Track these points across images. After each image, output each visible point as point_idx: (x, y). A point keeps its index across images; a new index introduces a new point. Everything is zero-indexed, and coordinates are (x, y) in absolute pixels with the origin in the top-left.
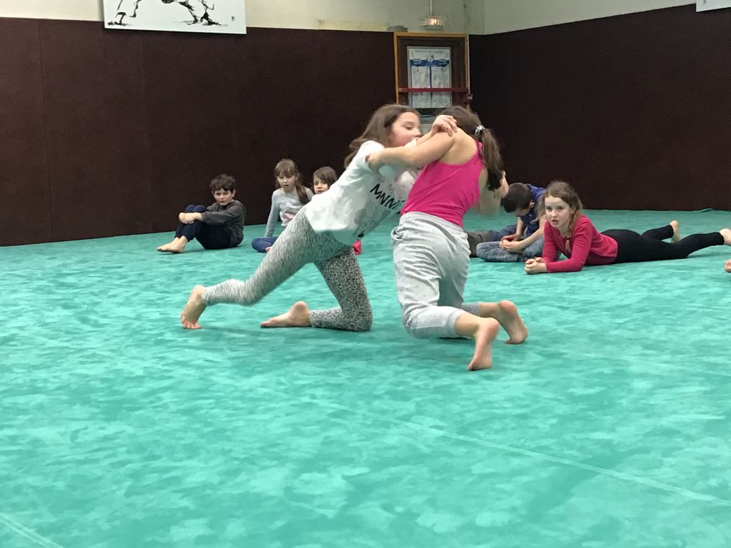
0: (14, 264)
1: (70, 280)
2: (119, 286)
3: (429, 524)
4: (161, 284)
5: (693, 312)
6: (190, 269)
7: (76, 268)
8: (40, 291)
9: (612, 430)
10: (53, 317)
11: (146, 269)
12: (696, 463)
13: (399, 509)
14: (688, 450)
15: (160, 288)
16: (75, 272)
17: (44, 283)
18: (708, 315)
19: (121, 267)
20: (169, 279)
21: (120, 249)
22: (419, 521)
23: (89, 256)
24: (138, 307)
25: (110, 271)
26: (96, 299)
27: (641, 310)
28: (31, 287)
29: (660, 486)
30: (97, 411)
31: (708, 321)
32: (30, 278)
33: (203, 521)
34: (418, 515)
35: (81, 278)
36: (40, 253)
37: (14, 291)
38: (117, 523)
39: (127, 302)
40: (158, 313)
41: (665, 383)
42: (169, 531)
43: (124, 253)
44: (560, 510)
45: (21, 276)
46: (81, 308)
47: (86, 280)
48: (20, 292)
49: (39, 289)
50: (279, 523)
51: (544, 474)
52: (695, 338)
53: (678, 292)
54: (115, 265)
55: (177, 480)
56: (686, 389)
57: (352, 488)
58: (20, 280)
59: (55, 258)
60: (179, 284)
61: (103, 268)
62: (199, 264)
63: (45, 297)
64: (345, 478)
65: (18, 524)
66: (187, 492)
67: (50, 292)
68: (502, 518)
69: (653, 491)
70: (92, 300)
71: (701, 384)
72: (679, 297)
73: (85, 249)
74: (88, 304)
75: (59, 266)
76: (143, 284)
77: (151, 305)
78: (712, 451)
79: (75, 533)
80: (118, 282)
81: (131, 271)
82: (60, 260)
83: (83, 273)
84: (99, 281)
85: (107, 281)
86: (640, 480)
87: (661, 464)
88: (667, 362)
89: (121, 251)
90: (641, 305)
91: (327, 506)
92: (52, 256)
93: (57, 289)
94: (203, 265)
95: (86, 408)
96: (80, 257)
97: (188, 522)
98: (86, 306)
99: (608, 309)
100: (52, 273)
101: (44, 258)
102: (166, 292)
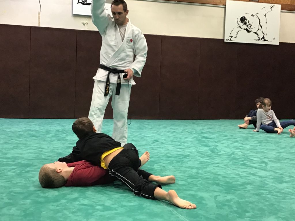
0: (185, 127)
1: (206, 135)
2: (224, 140)
4: (241, 140)
6: (251, 135)
7: (208, 131)
8: (195, 139)
10: (201, 149)
11: (234, 134)
15: (240, 142)
16: (207, 132)
17: (196, 135)
19: (224, 132)
20: (243, 139)
21: (223, 124)
23: (211, 126)
24: (232, 149)
25: (220, 133)
28: (192, 137)
30: (223, 189)
32: (191, 133)
35: (210, 135)
36: (194, 123)
37: (186, 138)
39: (228, 147)
40: (241, 152)
43: (225, 126)
45: (189, 132)
46: (211, 147)
47: (212, 136)
48: (189, 138)
49: (195, 137)
54: (222, 131)
59: (199, 126)
60: (248, 141)
61: (218, 132)
70: (215, 144)
73: (210, 123)
74: (214, 146)
75: (201, 129)
76: (234, 140)
77: (238, 148)
80: (224, 138)
81: (228, 134)
82: (201, 127)
83: (210, 133)
84: (217, 137)
85: (220, 137)
89: (224, 126)
92: (198, 125)
93: (202, 138)
96: (209, 127)
100: (199, 132)
101: (195, 125)
102: (243, 144)
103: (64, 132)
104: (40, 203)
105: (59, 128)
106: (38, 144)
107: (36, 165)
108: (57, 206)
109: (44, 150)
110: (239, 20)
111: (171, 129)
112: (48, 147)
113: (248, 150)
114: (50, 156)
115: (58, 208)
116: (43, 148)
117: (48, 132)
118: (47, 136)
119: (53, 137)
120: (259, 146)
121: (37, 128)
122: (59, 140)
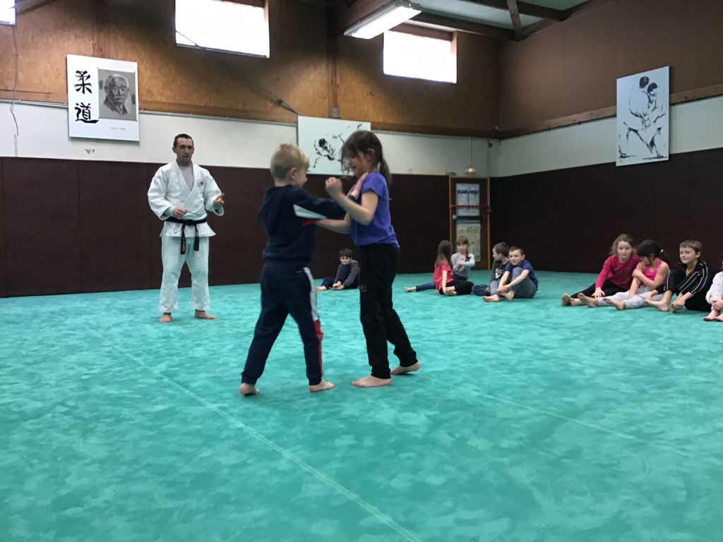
0: (251, 294)
3: (474, 445)
4: (325, 306)
5: (618, 331)
6: (340, 299)
9: (575, 396)
12: (624, 417)
13: (457, 436)
14: (619, 409)
15: (324, 308)
18: (627, 333)
22: (469, 442)
27: (587, 329)
29: (603, 430)
30: (294, 373)
31: (627, 337)
33: (351, 436)
34: (467, 440)
37: (251, 308)
38: (307, 435)
41: (603, 371)
42: (334, 441)
44: (548, 440)
45: (254, 300)
50: (393, 440)
51: (538, 420)
52: (618, 346)
53: (608, 320)
55: (338, 413)
56: (616, 375)
57: (431, 422)
58: (253, 302)
64: (426, 416)
65: (256, 433)
66: (342, 420)
68: (514, 444)
69: (599, 432)
71: (624, 372)
72: (609, 322)
78: (632, 411)
79: (285, 439)
86: (591, 425)
87: (603, 417)
88: (603, 359)
90: (587, 326)
91: (419, 432)
94: (346, 297)
95: (289, 372)
97: (344, 436)
99: (569, 328)
103: (63, 313)
104: (12, 421)
105: (55, 308)
106: (17, 334)
107: (9, 367)
108: (38, 424)
109: (26, 343)
110: (317, 143)
111: (230, 297)
112: (34, 338)
113: (335, 318)
114: (34, 351)
115: (38, 427)
116: (26, 340)
117: (36, 316)
118: (35, 321)
119: (43, 322)
121: (19, 310)
122: (53, 326)
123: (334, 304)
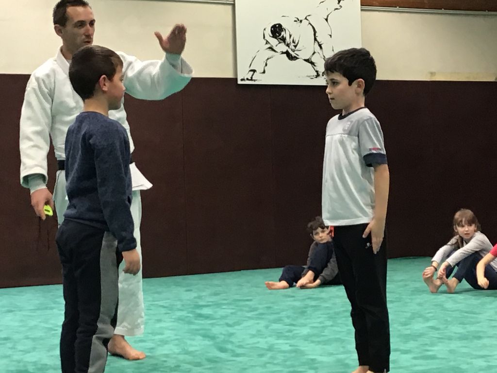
0: (156, 295)
1: (206, 311)
2: (250, 318)
4: (288, 317)
6: (313, 303)
8: (180, 321)
10: (196, 346)
11: (273, 303)
15: (287, 321)
16: (210, 303)
17: (184, 313)
19: (251, 300)
20: (294, 313)
21: (248, 282)
23: (220, 289)
24: (269, 339)
25: (241, 303)
26: (231, 330)
28: (173, 317)
32: (170, 308)
35: (216, 310)
36: (178, 285)
37: (159, 321)
39: (259, 334)
40: (288, 345)
43: (252, 287)
45: (164, 307)
46: (218, 338)
47: (221, 312)
48: (165, 321)
49: (180, 319)
54: (245, 298)
58: (163, 311)
59: (191, 290)
60: (305, 317)
61: (235, 300)
62: (322, 298)
63: (186, 327)
67: (190, 323)
70: (227, 331)
73: (216, 282)
74: (224, 335)
75: (195, 298)
76: (272, 317)
77: (281, 337)
80: (249, 315)
81: (260, 304)
82: (195, 292)
83: (218, 305)
84: (232, 313)
85: (239, 313)
89: (249, 285)
92: (188, 288)
93: (195, 319)
94: (324, 300)
96: (213, 290)
98: (223, 337)
100: (190, 305)
101: (181, 290)
102: (293, 325)
110: (268, 32)
113: (306, 338)
120: (332, 326)
123: (303, 313)
